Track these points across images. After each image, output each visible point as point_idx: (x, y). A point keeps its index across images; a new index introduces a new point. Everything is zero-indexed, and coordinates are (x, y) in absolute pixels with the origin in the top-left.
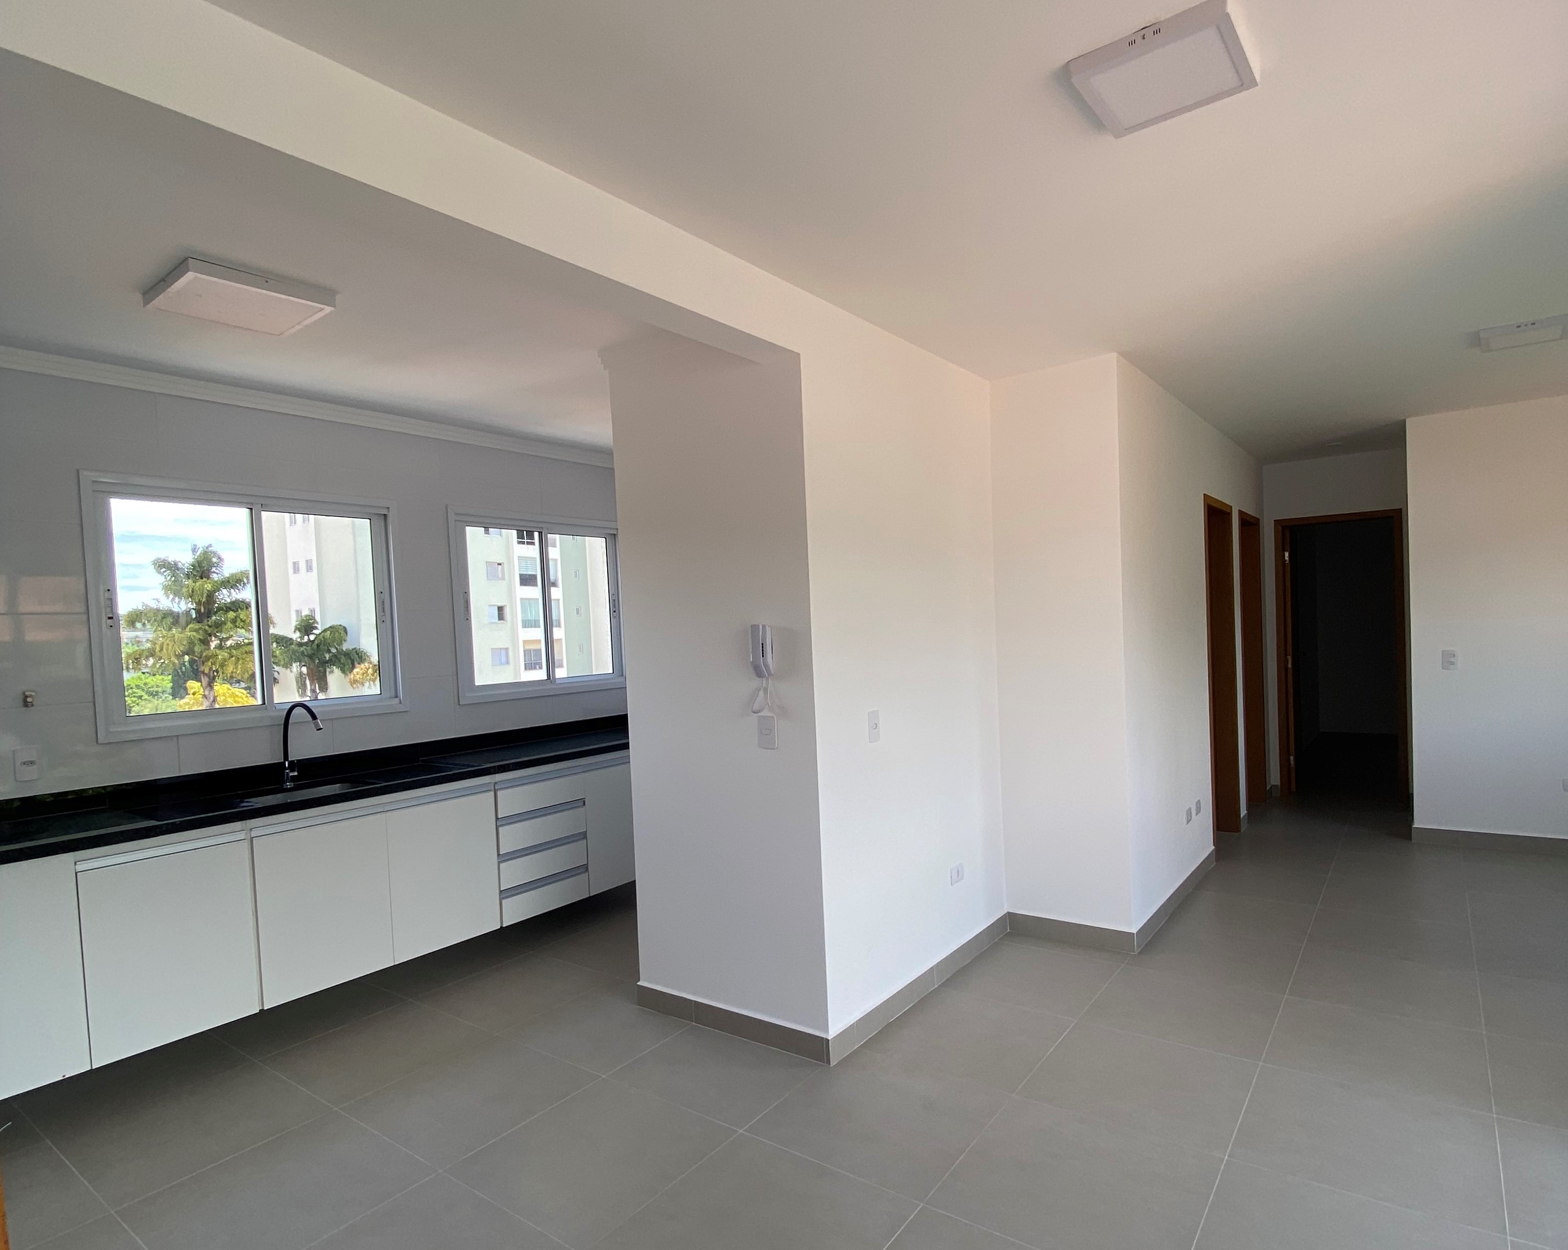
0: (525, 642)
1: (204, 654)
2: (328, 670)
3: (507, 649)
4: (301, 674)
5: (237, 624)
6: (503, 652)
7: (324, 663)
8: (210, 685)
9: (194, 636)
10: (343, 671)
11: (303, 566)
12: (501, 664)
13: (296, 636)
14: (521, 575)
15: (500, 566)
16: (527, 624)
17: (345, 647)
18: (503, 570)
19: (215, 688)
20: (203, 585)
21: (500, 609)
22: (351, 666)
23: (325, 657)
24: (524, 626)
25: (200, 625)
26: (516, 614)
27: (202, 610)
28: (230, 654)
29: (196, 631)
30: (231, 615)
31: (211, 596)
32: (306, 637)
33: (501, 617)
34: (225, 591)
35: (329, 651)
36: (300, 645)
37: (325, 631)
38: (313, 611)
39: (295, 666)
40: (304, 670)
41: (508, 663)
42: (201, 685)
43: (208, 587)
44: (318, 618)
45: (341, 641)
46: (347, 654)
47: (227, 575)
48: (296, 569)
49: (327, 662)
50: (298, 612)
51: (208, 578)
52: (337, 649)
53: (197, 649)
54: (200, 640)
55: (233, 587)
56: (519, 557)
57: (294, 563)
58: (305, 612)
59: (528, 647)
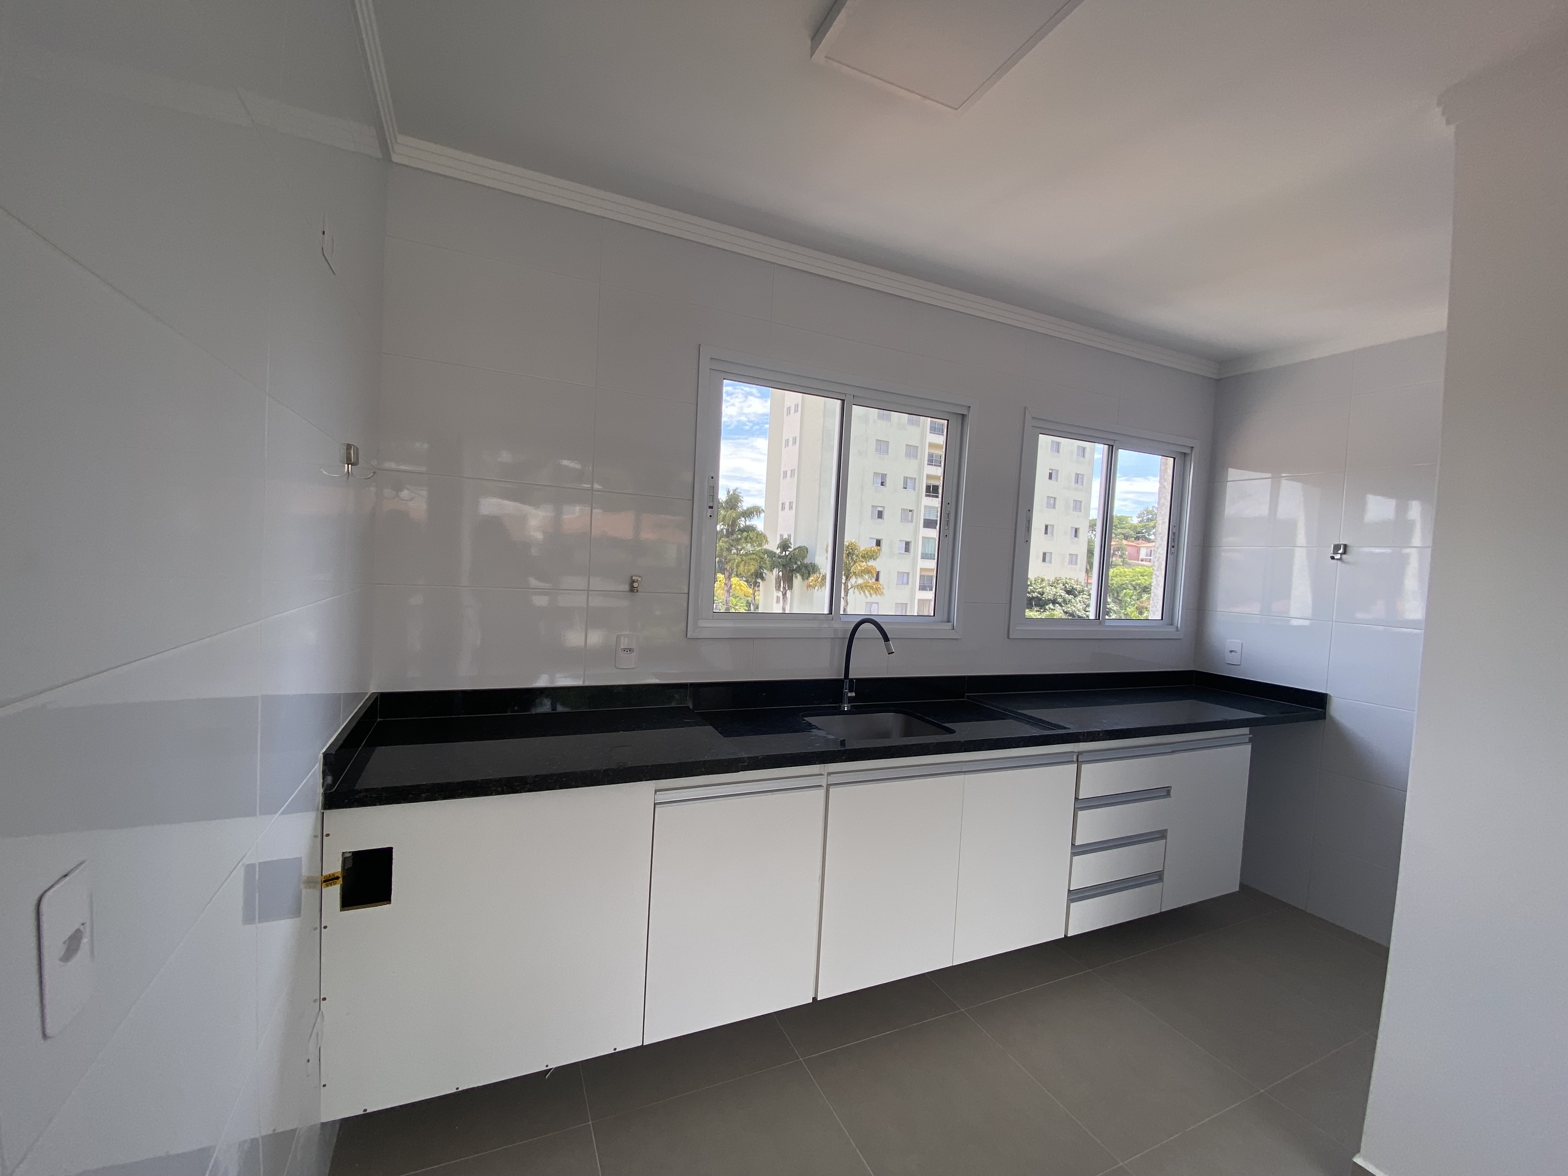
0: (921, 569)
1: (728, 558)
2: (794, 575)
3: (908, 574)
4: (779, 576)
5: (748, 540)
6: (905, 576)
7: (792, 571)
8: (729, 578)
9: (723, 546)
10: (803, 579)
11: (787, 506)
12: (903, 584)
13: (778, 551)
14: (924, 519)
15: (910, 513)
16: (925, 556)
17: (807, 561)
18: (912, 516)
19: (732, 579)
20: (731, 514)
21: (907, 544)
22: (807, 575)
23: (793, 567)
24: (922, 558)
25: (727, 539)
26: (918, 548)
27: (730, 529)
28: (742, 558)
29: (725, 542)
30: (745, 534)
31: (734, 523)
32: (784, 553)
33: (907, 549)
34: (743, 519)
35: (796, 563)
36: (780, 557)
37: (795, 549)
38: (789, 536)
39: (775, 571)
40: (781, 573)
41: (908, 583)
42: (725, 577)
43: (734, 515)
44: (792, 541)
45: (804, 557)
46: (806, 566)
47: (745, 508)
48: (783, 508)
49: (795, 570)
50: (781, 536)
51: (735, 510)
52: (801, 562)
53: (725, 554)
54: (726, 548)
55: (749, 516)
56: (925, 506)
57: (783, 504)
58: (785, 536)
59: (923, 573)
